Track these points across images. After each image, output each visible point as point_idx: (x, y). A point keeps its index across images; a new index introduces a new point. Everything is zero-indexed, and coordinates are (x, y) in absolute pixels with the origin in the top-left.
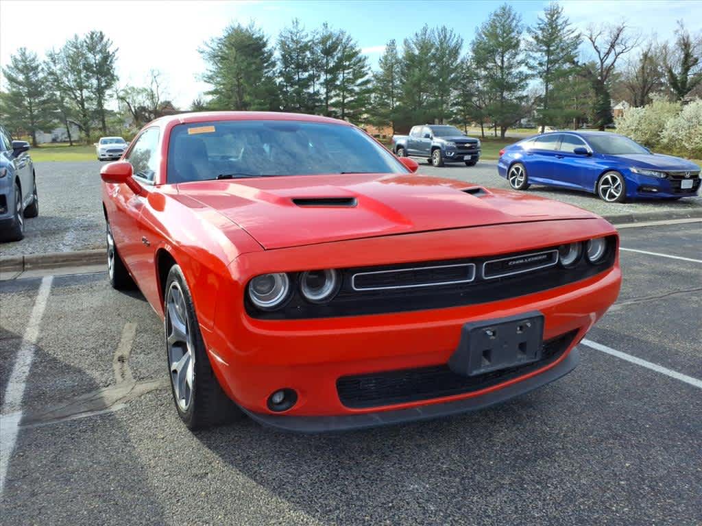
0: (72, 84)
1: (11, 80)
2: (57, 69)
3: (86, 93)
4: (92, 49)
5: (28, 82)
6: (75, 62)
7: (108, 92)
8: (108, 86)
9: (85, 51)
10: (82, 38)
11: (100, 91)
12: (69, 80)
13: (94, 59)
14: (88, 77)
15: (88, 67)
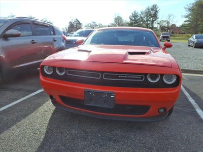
0: (146, 20)
1: (131, 19)
2: (142, 16)
3: (149, 22)
4: (152, 10)
5: (135, 20)
6: (147, 14)
7: (155, 22)
8: (155, 20)
9: (151, 10)
10: (150, 7)
11: (153, 22)
12: (145, 19)
13: (152, 12)
14: (150, 18)
15: (150, 15)
